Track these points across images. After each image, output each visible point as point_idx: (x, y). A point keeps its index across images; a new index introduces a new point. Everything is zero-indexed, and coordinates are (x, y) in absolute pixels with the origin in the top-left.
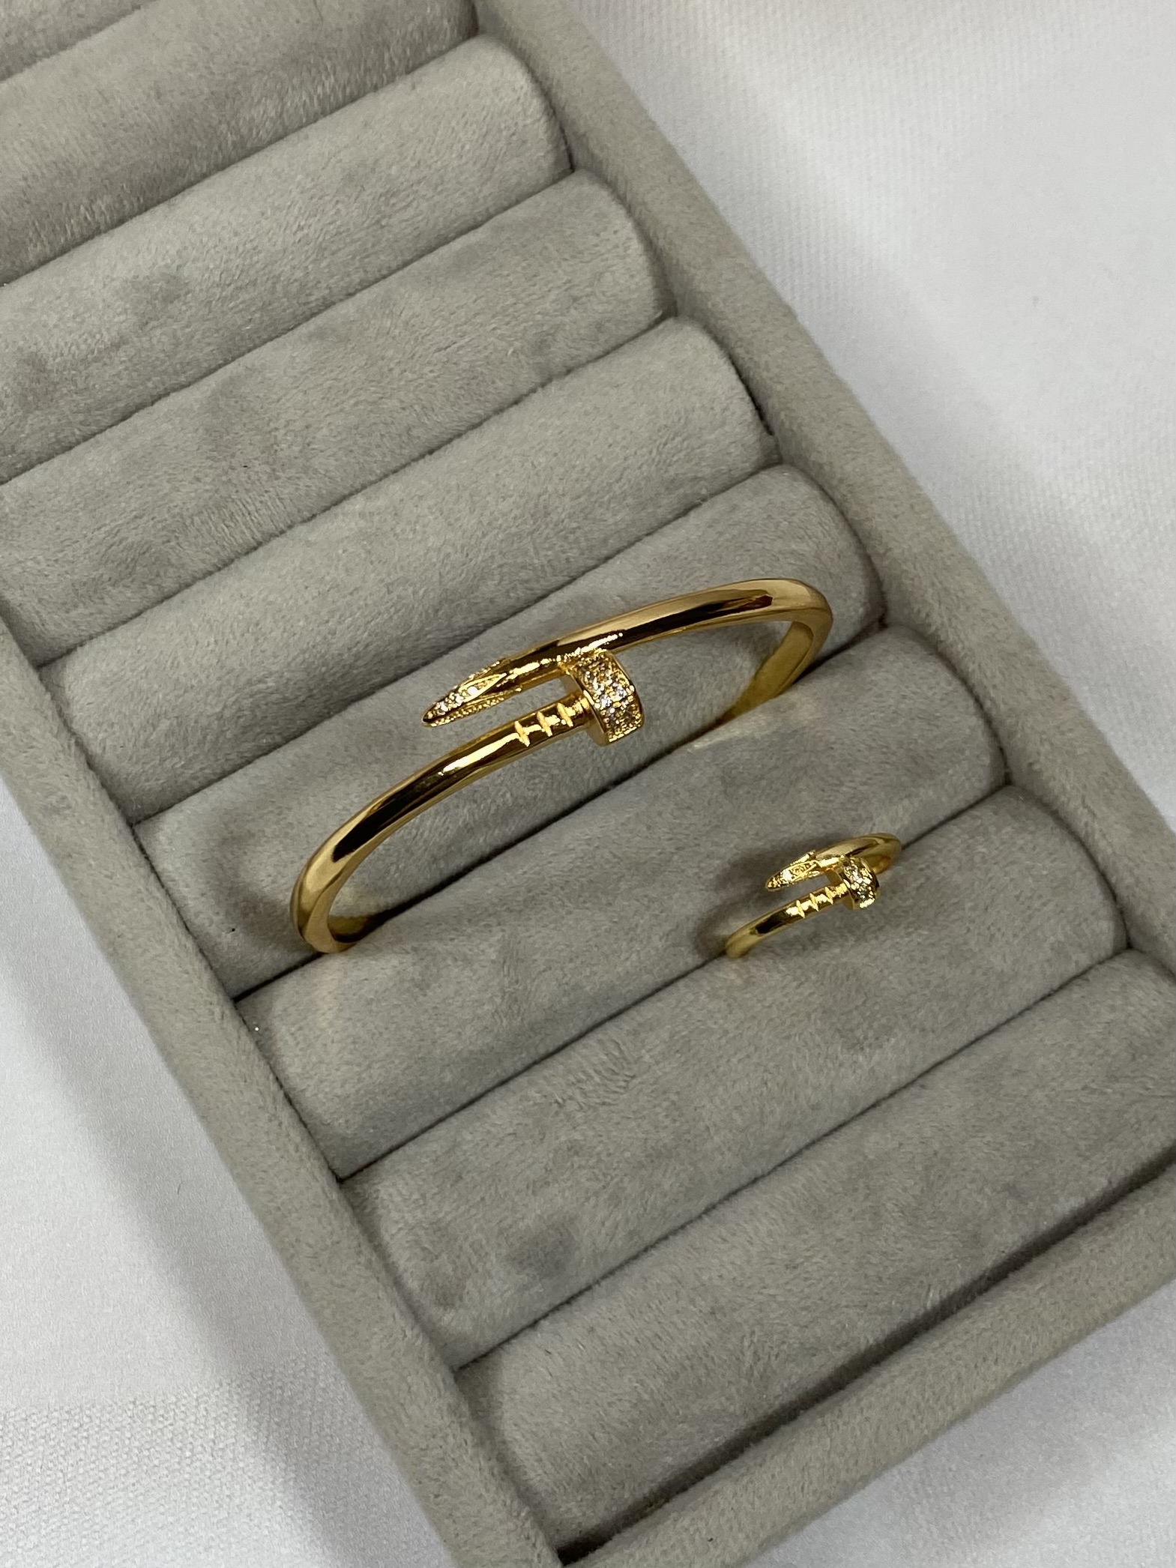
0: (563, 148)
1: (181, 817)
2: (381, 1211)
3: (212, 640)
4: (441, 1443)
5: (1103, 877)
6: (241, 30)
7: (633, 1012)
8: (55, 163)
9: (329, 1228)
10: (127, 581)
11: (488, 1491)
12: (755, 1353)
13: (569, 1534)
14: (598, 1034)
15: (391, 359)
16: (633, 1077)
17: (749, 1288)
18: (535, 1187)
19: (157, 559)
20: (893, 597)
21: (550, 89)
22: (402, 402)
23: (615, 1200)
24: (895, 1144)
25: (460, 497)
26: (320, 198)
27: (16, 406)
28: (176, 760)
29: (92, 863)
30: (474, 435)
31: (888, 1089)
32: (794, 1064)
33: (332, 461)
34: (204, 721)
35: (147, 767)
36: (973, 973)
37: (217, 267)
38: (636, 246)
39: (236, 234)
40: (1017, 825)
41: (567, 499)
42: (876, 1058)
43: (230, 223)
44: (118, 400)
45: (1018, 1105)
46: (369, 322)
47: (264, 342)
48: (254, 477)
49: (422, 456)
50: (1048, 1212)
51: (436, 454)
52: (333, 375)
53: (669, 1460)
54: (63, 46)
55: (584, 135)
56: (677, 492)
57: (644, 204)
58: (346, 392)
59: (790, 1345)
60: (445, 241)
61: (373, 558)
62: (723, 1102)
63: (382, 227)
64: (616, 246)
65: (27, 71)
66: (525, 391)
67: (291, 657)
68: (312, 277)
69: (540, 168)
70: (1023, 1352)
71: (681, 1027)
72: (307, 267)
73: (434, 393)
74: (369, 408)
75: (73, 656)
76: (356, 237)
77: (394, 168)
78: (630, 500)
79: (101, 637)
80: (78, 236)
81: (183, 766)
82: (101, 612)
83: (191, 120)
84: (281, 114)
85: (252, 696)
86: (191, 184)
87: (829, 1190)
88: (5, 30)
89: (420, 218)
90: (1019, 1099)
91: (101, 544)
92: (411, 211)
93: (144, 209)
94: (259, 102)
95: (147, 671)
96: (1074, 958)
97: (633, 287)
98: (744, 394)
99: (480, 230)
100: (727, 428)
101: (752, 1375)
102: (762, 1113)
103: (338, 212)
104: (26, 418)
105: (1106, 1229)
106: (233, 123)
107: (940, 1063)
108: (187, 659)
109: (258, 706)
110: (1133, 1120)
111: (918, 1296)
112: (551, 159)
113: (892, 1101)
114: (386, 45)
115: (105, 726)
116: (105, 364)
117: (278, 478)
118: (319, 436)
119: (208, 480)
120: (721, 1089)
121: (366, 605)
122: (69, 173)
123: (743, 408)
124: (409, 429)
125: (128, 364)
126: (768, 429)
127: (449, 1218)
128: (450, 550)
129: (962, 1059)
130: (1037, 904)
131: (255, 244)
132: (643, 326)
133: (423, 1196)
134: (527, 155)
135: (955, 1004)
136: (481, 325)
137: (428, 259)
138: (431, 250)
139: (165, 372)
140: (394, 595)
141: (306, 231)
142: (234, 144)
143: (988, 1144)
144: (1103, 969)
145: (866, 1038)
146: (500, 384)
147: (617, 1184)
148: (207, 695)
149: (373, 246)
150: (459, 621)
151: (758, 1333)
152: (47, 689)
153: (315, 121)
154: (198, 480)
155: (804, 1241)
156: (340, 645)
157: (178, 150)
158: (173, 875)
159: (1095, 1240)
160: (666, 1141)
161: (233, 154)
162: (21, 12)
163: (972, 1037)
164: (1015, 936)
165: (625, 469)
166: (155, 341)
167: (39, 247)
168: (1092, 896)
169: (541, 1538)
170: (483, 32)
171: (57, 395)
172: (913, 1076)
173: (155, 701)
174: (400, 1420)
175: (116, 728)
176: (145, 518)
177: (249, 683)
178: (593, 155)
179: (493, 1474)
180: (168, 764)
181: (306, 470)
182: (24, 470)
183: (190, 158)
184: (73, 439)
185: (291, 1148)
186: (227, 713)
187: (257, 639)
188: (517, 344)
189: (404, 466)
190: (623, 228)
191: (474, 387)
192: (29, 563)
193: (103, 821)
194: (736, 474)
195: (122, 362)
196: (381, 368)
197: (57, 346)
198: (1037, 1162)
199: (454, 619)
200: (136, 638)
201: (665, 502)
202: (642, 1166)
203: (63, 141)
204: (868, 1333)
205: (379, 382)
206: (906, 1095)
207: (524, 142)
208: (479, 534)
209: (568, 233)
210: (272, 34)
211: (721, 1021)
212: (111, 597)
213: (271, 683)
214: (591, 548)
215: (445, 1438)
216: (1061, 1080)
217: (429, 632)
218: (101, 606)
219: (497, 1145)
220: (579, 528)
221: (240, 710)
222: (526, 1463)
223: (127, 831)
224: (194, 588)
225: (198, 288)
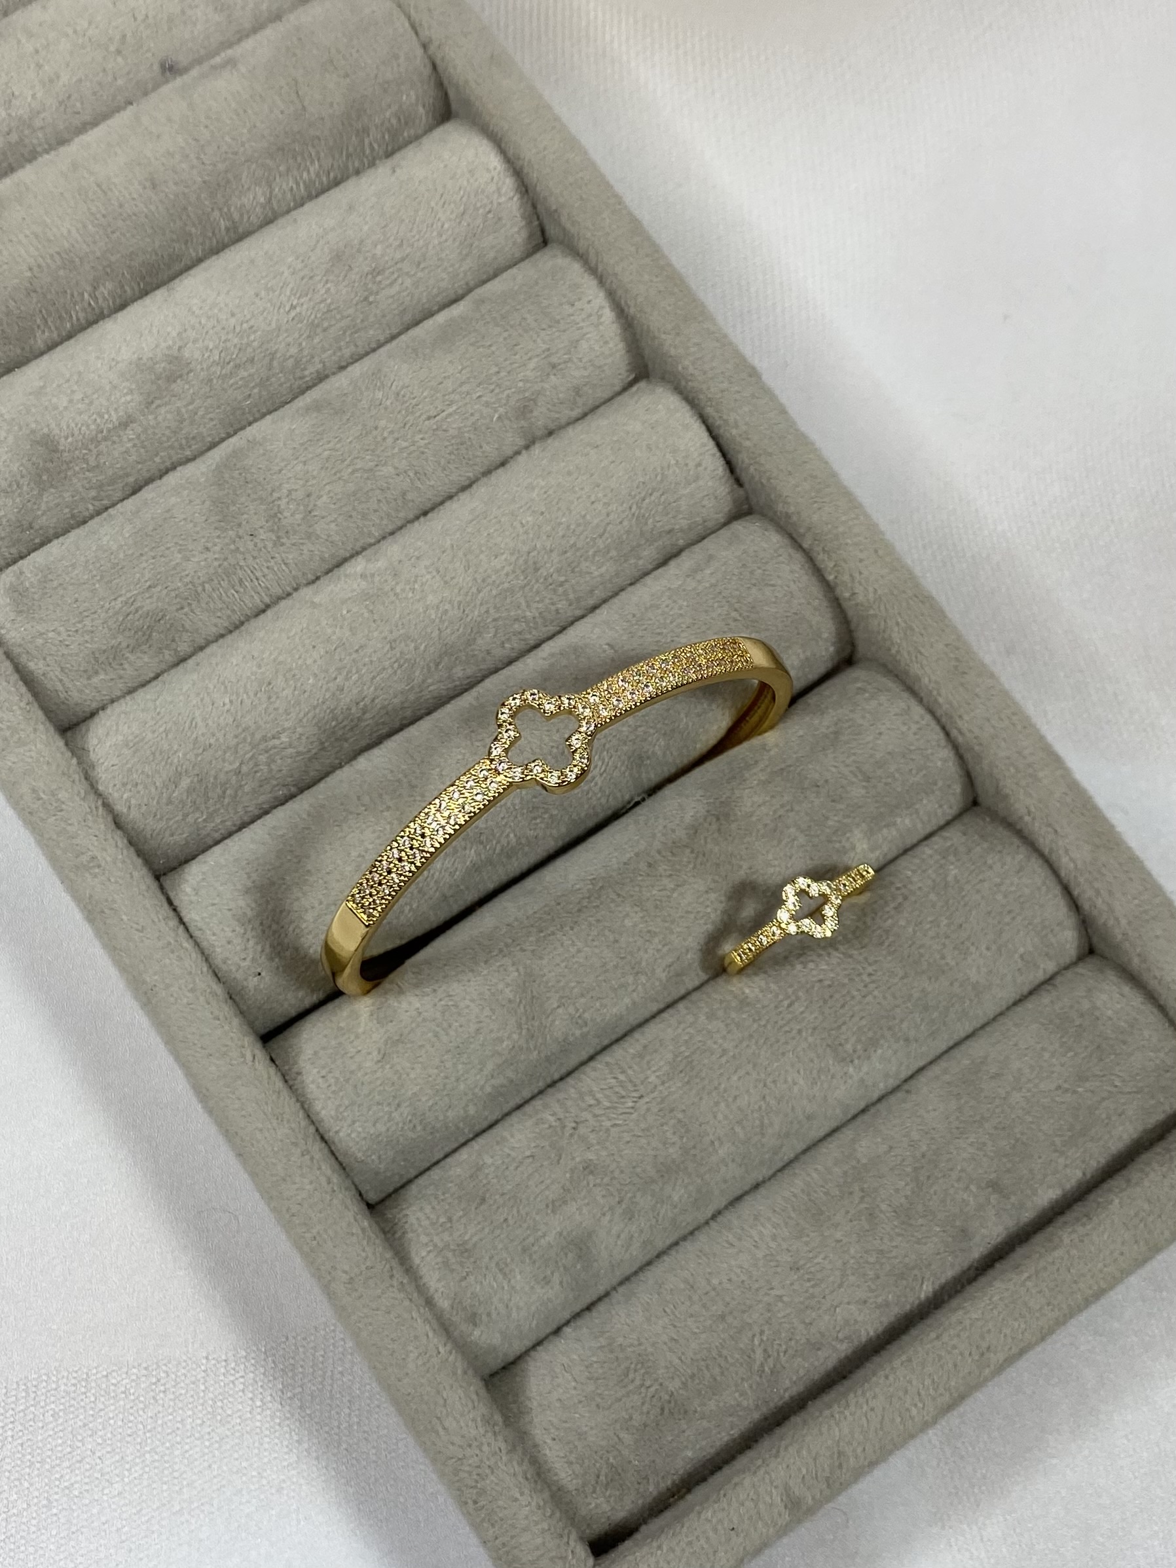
0: (536, 223)
1: (205, 868)
2: (410, 1235)
3: (227, 701)
4: (478, 1452)
5: (1067, 890)
6: (228, 122)
7: (637, 1035)
8: (58, 253)
9: (364, 1254)
10: (144, 647)
11: (522, 1494)
12: (765, 1351)
13: (599, 1527)
14: (607, 1058)
15: (384, 429)
16: (641, 1097)
17: (757, 1290)
18: (554, 1206)
19: (172, 625)
20: (860, 636)
21: (522, 168)
22: (396, 468)
23: (629, 1215)
24: (885, 1147)
25: (454, 557)
26: (311, 278)
27: (32, 485)
28: (197, 815)
29: (124, 917)
30: (463, 497)
31: (876, 1096)
32: (790, 1079)
33: (333, 526)
34: (222, 777)
35: (171, 823)
36: (952, 984)
37: (216, 347)
38: (608, 315)
39: (233, 315)
40: (985, 845)
41: (554, 555)
42: (865, 1069)
43: (226, 305)
44: (127, 475)
45: (997, 1107)
46: (362, 393)
47: (263, 416)
48: (260, 545)
49: (417, 518)
50: (1029, 1204)
51: (430, 515)
52: (331, 445)
53: (689, 1454)
54: (63, 142)
55: (556, 211)
56: (656, 544)
57: (616, 275)
58: (343, 461)
59: (797, 1341)
60: (430, 314)
61: (376, 617)
62: (726, 1117)
63: (371, 303)
64: (590, 315)
65: (28, 167)
66: (509, 452)
67: (302, 714)
68: (306, 352)
69: (514, 243)
70: (1013, 1338)
71: (683, 1048)
72: (300, 344)
73: (426, 460)
74: (366, 475)
75: (96, 719)
76: (345, 314)
77: (379, 247)
78: (613, 553)
79: (122, 701)
80: (83, 322)
81: (205, 820)
82: (121, 677)
83: (185, 209)
84: (270, 199)
85: (267, 752)
86: (188, 268)
87: (826, 1194)
88: (6, 129)
89: (405, 294)
90: (997, 1102)
91: (117, 613)
92: (396, 288)
93: (144, 293)
94: (249, 189)
95: (167, 732)
96: (1042, 966)
97: (607, 352)
98: (715, 450)
99: (462, 303)
100: (701, 483)
101: (763, 1371)
102: (762, 1125)
103: (329, 289)
104: (42, 495)
105: (1085, 1219)
106: (225, 210)
107: (921, 1070)
108: (204, 719)
109: (274, 761)
110: (1104, 1116)
111: (912, 1289)
112: (524, 234)
113: (879, 1106)
114: (366, 130)
115: (129, 787)
116: (114, 442)
117: (283, 544)
118: (319, 503)
119: (217, 548)
120: (723, 1105)
121: (371, 662)
122: (72, 262)
123: (714, 464)
124: (404, 494)
125: (136, 441)
126: (739, 482)
127: (475, 1239)
128: (447, 607)
129: (943, 1064)
130: (1007, 919)
131: (252, 323)
132: (618, 388)
133: (450, 1220)
134: (502, 231)
135: (936, 1014)
136: (468, 393)
137: (416, 331)
138: (417, 323)
139: (172, 447)
140: (397, 652)
141: (298, 309)
142: (227, 229)
143: (971, 1144)
144: (1069, 974)
145: (854, 1051)
146: (486, 448)
147: (631, 1198)
148: (225, 752)
149: (362, 321)
150: (459, 672)
151: (767, 1332)
152: (73, 753)
153: (302, 205)
154: (207, 549)
155: (807, 1244)
156: (348, 700)
157: (175, 237)
158: (199, 925)
159: (1074, 1231)
160: (674, 1156)
161: (226, 240)
162: (21, 112)
163: (951, 1043)
164: (988, 949)
165: (608, 524)
166: (160, 418)
167: (47, 334)
168: (1056, 909)
169: (574, 1536)
170: (457, 116)
171: (69, 473)
172: (898, 1082)
173: (176, 761)
174: (437, 1433)
175: (140, 787)
176: (159, 588)
177: (264, 739)
178: (564, 229)
179: (527, 1479)
180: (190, 819)
181: (309, 536)
182: (42, 544)
183: (186, 243)
184: (87, 514)
185: (323, 1180)
186: (245, 769)
187: (269, 698)
188: (501, 410)
189: (401, 528)
190: (595, 299)
191: (464, 451)
192: (51, 635)
193: (132, 877)
194: (710, 524)
195: (130, 440)
196: (375, 437)
197: (68, 426)
198: (1017, 1159)
199: (454, 671)
200: (155, 700)
201: (645, 553)
202: (653, 1181)
203: (65, 232)
204: (870, 1325)
205: (373, 451)
206: (892, 1099)
207: (500, 219)
208: (474, 590)
209: (545, 303)
210: (258, 124)
211: (720, 1041)
212: (130, 663)
213: (284, 738)
214: (578, 599)
215: (480, 1447)
216: (1037, 1081)
217: (432, 684)
218: (122, 672)
219: (517, 1168)
220: (566, 581)
221: (256, 765)
222: (557, 1465)
223: (154, 886)
224: (208, 651)
225: (199, 367)
